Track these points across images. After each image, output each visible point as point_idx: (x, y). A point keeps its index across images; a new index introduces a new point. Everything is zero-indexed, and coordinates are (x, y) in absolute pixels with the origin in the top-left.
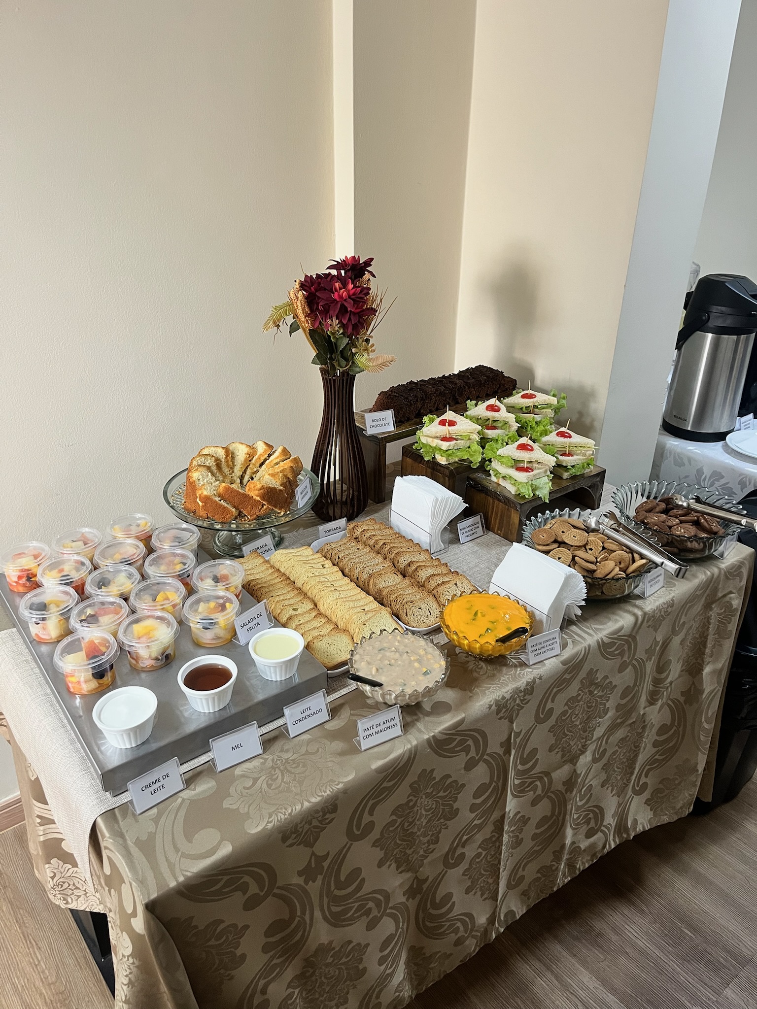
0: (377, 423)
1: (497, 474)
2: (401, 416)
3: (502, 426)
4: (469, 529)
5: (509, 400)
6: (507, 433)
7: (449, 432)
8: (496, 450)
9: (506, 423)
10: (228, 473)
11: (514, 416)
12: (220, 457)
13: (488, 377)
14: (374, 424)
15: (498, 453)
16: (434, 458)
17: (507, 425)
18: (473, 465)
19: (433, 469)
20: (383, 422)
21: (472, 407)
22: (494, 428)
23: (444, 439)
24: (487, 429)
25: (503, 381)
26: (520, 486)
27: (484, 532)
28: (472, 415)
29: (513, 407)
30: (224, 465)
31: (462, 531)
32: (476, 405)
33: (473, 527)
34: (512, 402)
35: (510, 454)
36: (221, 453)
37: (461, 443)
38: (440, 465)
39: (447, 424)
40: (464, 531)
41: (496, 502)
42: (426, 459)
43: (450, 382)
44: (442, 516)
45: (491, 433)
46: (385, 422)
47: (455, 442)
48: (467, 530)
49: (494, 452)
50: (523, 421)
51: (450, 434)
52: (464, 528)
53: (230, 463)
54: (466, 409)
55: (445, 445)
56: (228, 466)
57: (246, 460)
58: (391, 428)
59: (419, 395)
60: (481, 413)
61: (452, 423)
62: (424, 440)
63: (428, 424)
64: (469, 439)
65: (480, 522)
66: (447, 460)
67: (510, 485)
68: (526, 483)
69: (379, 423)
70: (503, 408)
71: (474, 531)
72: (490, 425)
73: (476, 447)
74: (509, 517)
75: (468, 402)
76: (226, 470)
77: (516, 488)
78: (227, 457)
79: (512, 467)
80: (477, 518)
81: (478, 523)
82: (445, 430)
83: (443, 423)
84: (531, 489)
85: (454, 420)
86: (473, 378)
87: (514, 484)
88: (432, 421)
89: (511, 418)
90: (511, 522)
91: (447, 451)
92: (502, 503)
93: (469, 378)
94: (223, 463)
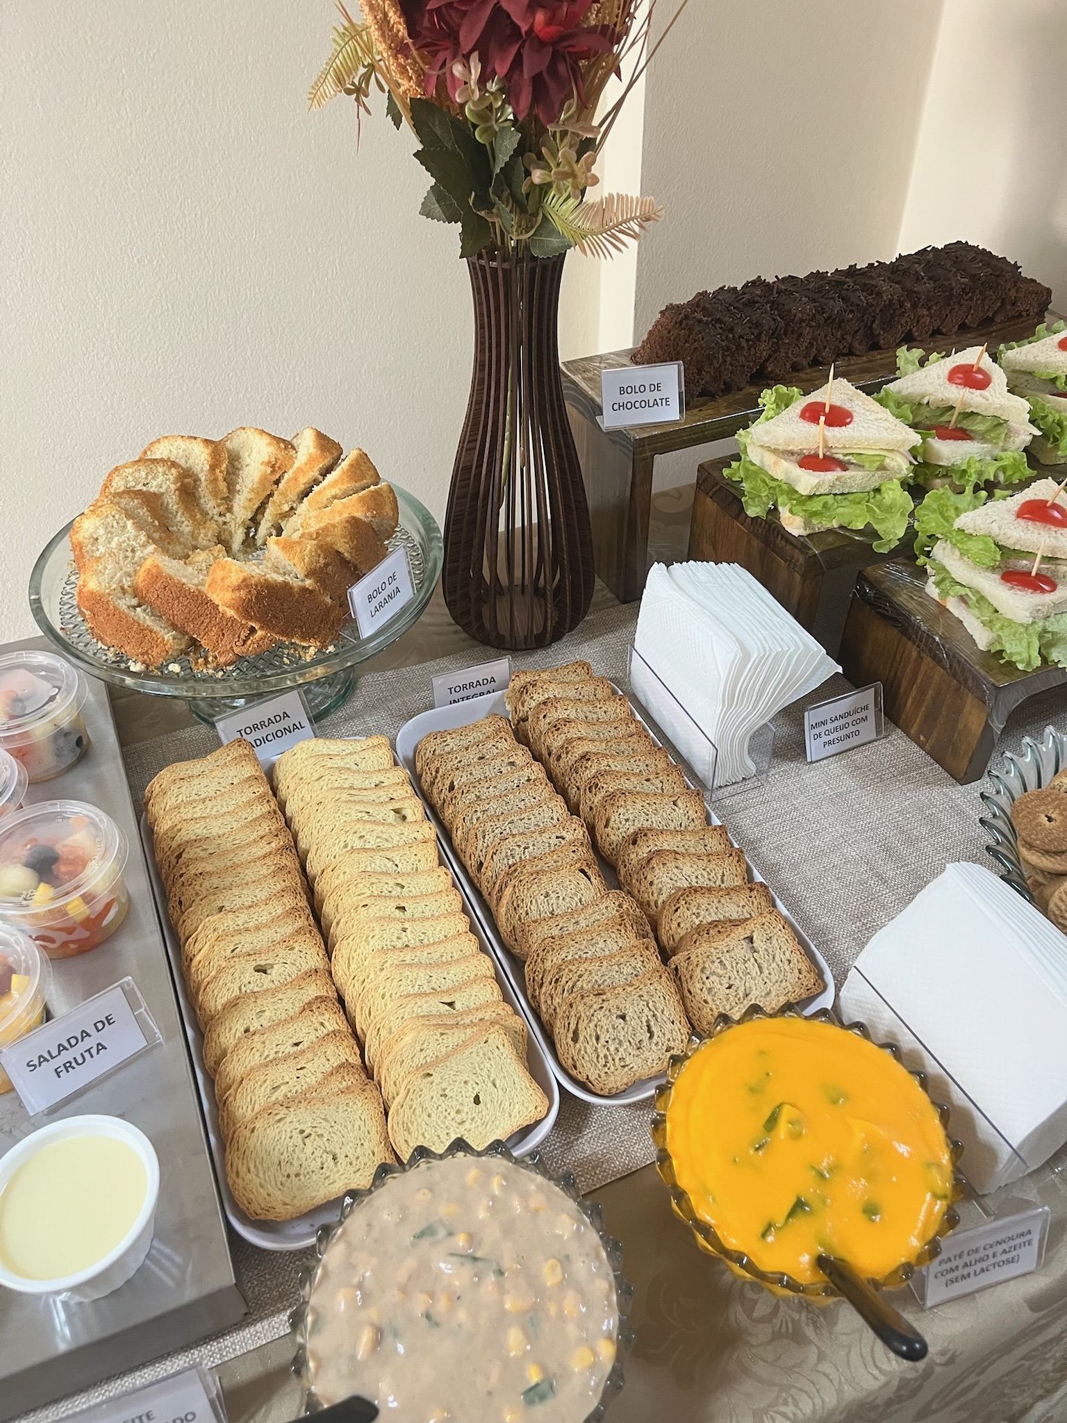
0: (633, 398)
1: (943, 580)
2: (708, 378)
3: (987, 431)
4: (836, 723)
5: (1022, 354)
6: (997, 452)
7: (825, 442)
8: (952, 513)
9: (999, 423)
10: (215, 511)
11: (1027, 406)
12: (197, 469)
13: (974, 278)
14: (626, 398)
15: (959, 523)
16: (774, 511)
17: (1003, 431)
18: (879, 546)
19: (766, 542)
20: (650, 396)
21: (910, 367)
22: (962, 434)
23: (810, 462)
24: (943, 437)
25: (1013, 293)
26: (1006, 631)
27: (878, 732)
28: (905, 392)
29: (1030, 373)
30: (204, 490)
31: (817, 731)
32: (922, 362)
33: (849, 719)
34: (1031, 358)
35: (995, 529)
36: (199, 458)
37: (855, 479)
38: (787, 536)
39: (822, 419)
40: (822, 729)
41: (927, 660)
42: (752, 512)
43: (865, 288)
44: (757, 701)
45: (948, 452)
46: (657, 395)
47: (838, 473)
48: (830, 726)
49: (947, 519)
50: (1050, 419)
51: (826, 446)
52: (824, 723)
53: (222, 486)
54: (891, 372)
55: (807, 481)
56: (215, 493)
57: (264, 479)
58: (672, 414)
59: (767, 322)
60: (930, 389)
61: (838, 417)
62: (754, 455)
63: (771, 413)
64: (882, 468)
65: (872, 706)
66: (807, 524)
67: (977, 623)
68: (1027, 628)
69: (640, 396)
70: (999, 378)
71: (852, 729)
72: (951, 426)
73: (896, 495)
74: (957, 711)
75: (902, 352)
76: (209, 504)
77: (994, 635)
78: (213, 468)
79: (993, 569)
80: (867, 696)
81: (866, 708)
82: (814, 436)
83: (812, 414)
84: (1036, 645)
85: (847, 406)
86: (930, 279)
87: (989, 624)
88: (784, 403)
89: (1017, 409)
90: (960, 726)
91: (810, 497)
92: (943, 667)
93: (918, 279)
94: (204, 484)
